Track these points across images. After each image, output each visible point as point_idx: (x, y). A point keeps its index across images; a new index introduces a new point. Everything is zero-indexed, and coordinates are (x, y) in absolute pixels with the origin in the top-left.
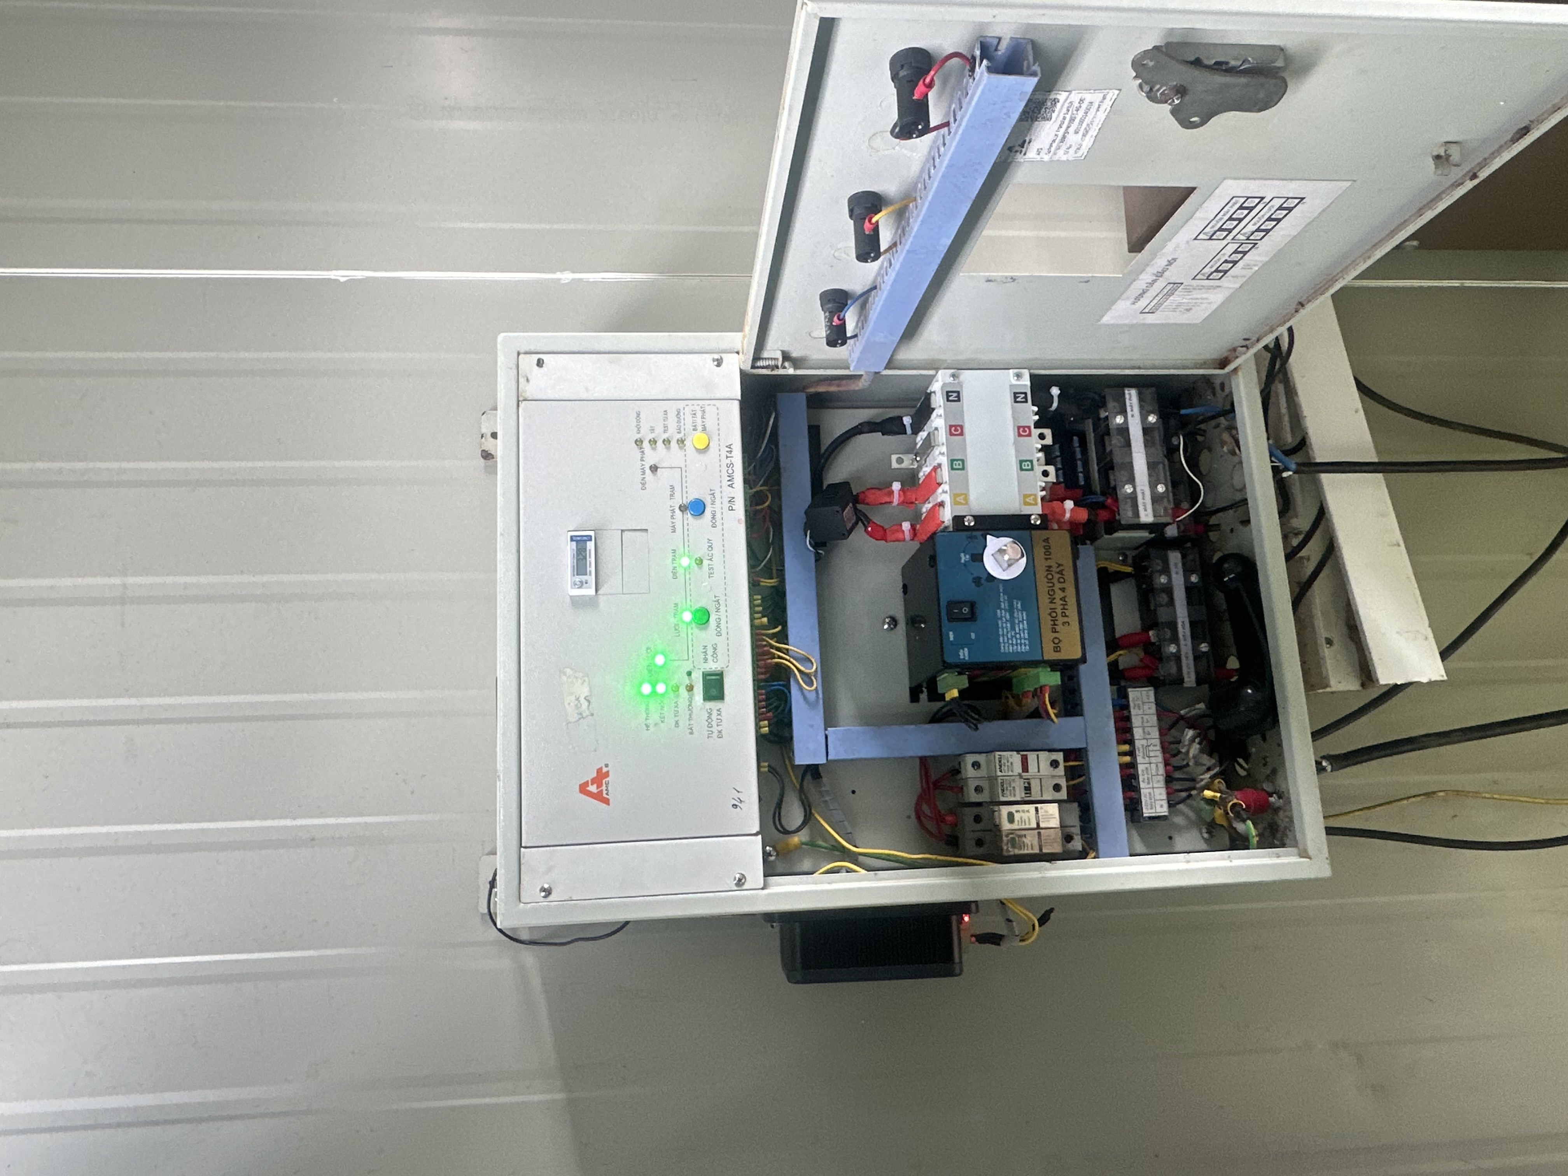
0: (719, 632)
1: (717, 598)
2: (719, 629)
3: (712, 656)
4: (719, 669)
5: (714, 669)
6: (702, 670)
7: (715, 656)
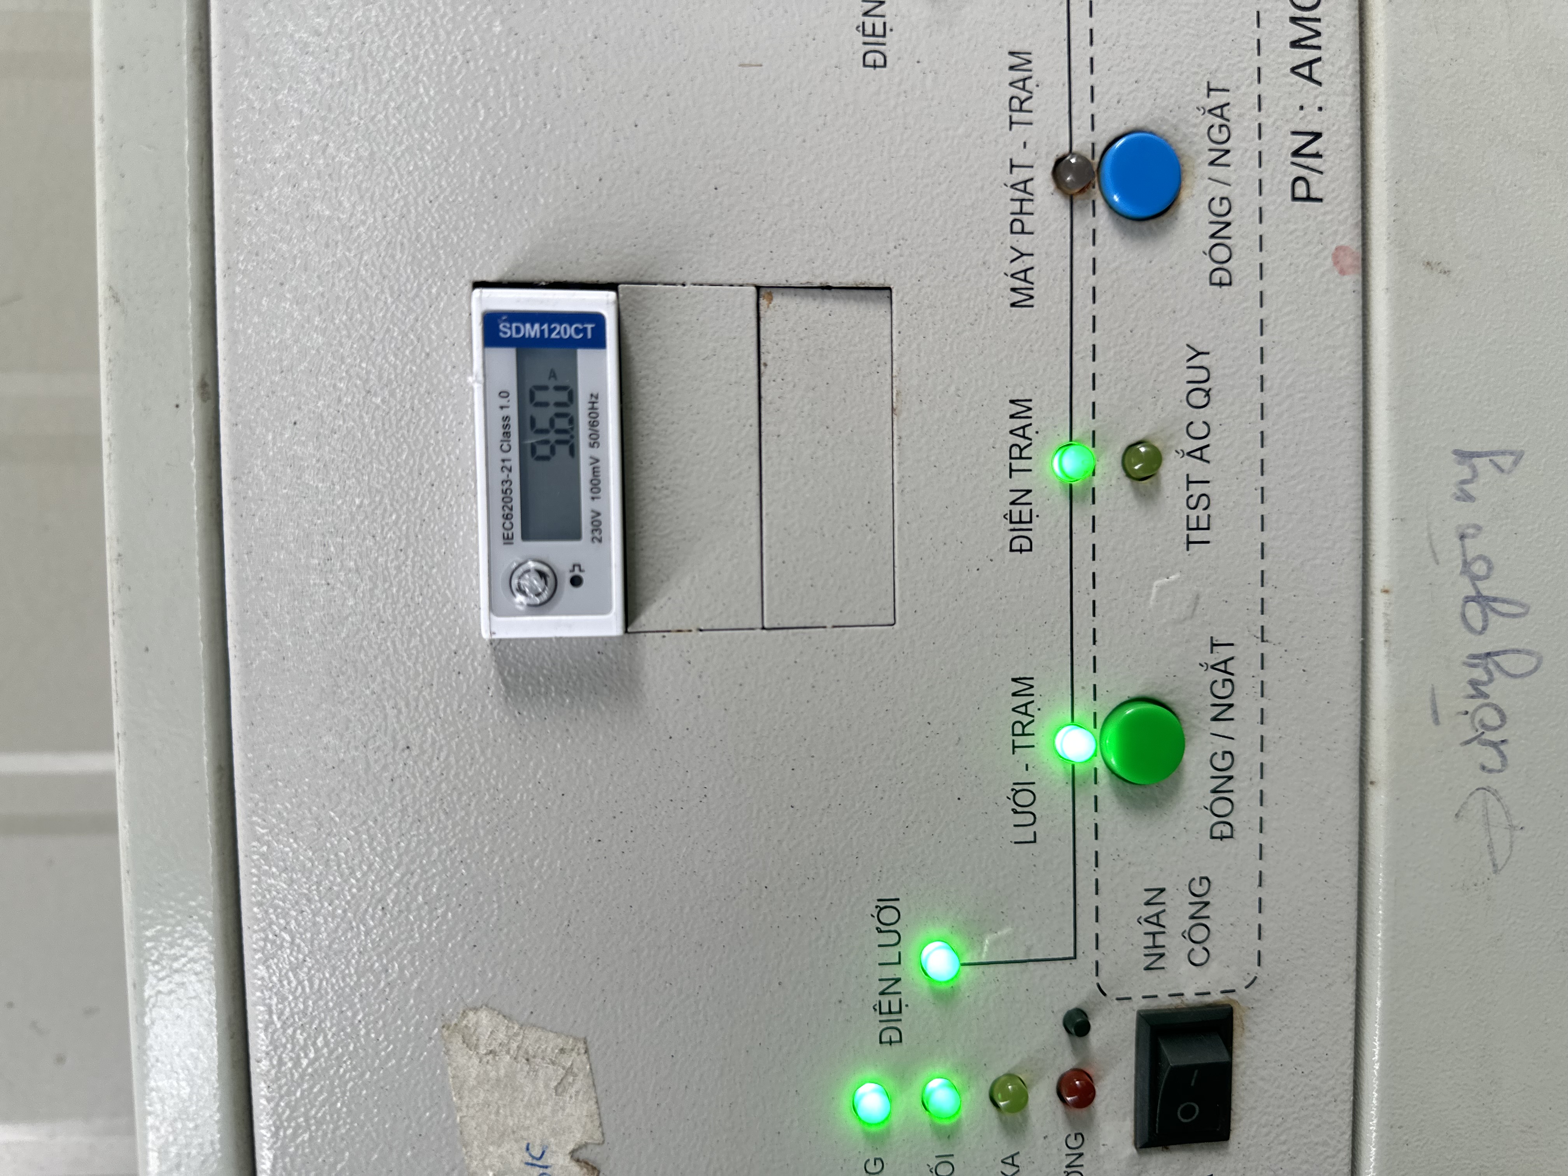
0: (1223, 819)
1: (1223, 653)
2: (1222, 807)
3: (1188, 935)
4: (1216, 997)
5: (1190, 998)
6: (1140, 1004)
7: (1199, 934)
